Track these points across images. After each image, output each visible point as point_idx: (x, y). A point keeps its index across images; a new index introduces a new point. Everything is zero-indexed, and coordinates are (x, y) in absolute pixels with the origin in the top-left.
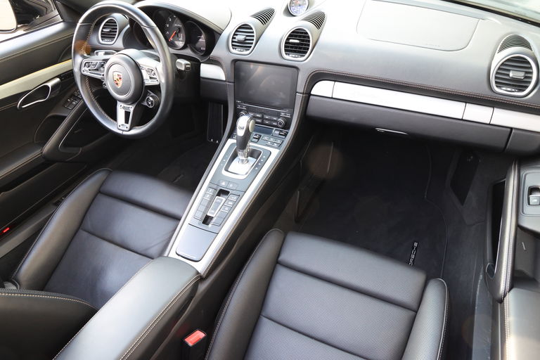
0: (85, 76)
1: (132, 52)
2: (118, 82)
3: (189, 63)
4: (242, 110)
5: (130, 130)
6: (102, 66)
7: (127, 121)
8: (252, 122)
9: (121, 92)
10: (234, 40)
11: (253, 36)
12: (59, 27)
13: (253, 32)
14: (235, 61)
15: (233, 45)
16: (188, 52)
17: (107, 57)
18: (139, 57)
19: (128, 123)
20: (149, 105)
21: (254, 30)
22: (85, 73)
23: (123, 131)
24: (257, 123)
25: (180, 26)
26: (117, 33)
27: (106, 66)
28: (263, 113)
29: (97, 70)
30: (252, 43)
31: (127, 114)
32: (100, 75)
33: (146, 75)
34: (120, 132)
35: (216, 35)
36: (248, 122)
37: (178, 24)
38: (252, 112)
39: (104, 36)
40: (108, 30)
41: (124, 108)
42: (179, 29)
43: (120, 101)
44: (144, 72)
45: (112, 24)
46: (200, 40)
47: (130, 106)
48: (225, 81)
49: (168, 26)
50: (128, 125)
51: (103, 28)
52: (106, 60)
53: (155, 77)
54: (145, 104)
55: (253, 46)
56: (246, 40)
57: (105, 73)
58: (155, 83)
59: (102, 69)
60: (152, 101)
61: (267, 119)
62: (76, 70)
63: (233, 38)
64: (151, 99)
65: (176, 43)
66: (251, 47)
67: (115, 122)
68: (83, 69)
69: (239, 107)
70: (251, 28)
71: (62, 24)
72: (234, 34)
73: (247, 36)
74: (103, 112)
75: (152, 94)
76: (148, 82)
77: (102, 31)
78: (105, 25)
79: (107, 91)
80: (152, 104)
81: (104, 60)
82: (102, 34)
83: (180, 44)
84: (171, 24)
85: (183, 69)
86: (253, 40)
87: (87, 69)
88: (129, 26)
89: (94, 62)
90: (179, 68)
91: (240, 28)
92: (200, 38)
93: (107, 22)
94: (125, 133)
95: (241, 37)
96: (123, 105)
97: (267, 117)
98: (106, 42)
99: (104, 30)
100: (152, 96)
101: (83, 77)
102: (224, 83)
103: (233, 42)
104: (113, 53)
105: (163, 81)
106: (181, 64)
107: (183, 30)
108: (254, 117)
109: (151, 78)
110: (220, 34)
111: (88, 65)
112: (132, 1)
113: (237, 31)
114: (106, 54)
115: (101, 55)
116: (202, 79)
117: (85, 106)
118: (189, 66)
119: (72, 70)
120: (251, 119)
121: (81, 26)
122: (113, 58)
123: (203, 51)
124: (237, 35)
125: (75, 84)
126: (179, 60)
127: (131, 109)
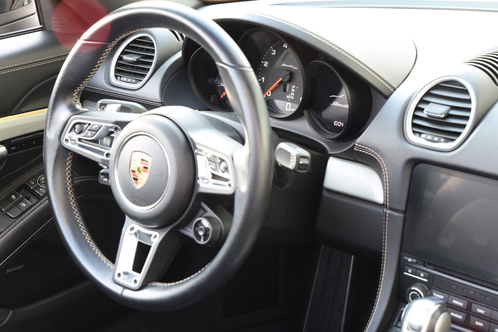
0: (68, 151)
1: (182, 114)
2: (139, 176)
3: (305, 153)
4: (415, 282)
5: (141, 288)
6: (109, 134)
7: (137, 267)
8: (442, 319)
9: (141, 198)
10: (419, 114)
11: (469, 110)
12: (34, 39)
13: (469, 101)
14: (415, 163)
15: (414, 125)
16: (303, 127)
17: (124, 117)
18: (196, 128)
19: (139, 271)
20: (199, 237)
21: (472, 96)
22: (69, 145)
23: (125, 287)
24: (454, 321)
25: (294, 67)
26: (152, 68)
27: (120, 136)
28: (471, 298)
29: (96, 141)
30: (463, 126)
31: (142, 250)
32: (101, 153)
33: (204, 170)
34: (118, 290)
35: (376, 97)
36: (434, 318)
37: (290, 63)
38: (441, 290)
39: (122, 69)
40: (133, 58)
41: (138, 234)
42: (292, 75)
43: (135, 218)
44: (201, 161)
45: (144, 46)
46: (335, 104)
47: (154, 233)
48: (383, 206)
49: (266, 64)
50: (140, 277)
51: (124, 53)
52: (122, 124)
53: (225, 175)
54: (190, 232)
55: (465, 132)
56: (449, 116)
57: (112, 151)
58: (223, 189)
59: (106, 141)
60: (207, 230)
61: (480, 317)
62: (51, 136)
63: (418, 109)
64: (206, 223)
65: (278, 103)
66: (458, 134)
67: (109, 263)
68: (67, 135)
69: (409, 273)
70: (466, 92)
71: (39, 34)
72: (422, 101)
73: (453, 108)
74: (88, 237)
75: (211, 213)
76: (206, 185)
77: (120, 58)
78: (128, 47)
79: (108, 190)
80: (206, 235)
81: (116, 123)
82: (118, 64)
83: (288, 107)
84: (273, 60)
85: (291, 165)
86: (467, 118)
87: (75, 136)
88: (179, 55)
89: (95, 125)
90: (281, 162)
91: (437, 87)
92: (333, 99)
93: (134, 41)
94: (128, 294)
95: (437, 109)
96: (138, 227)
97: (479, 311)
98: (126, 84)
99: (125, 57)
100: (209, 219)
101: (63, 152)
102: (380, 210)
103: (415, 117)
104: (138, 111)
105: (244, 188)
106: (288, 154)
107: (300, 78)
108: (447, 306)
109: (214, 177)
110: (387, 97)
111: (79, 128)
112: (195, 2)
113: (428, 94)
114: (123, 109)
115: (111, 111)
116: (325, 193)
117: (49, 212)
118: (306, 162)
119: (42, 131)
120: (442, 310)
121: (84, 45)
122: (138, 121)
123: (337, 129)
124: (428, 103)
125: (41, 162)
126: (283, 145)
127: (155, 239)
